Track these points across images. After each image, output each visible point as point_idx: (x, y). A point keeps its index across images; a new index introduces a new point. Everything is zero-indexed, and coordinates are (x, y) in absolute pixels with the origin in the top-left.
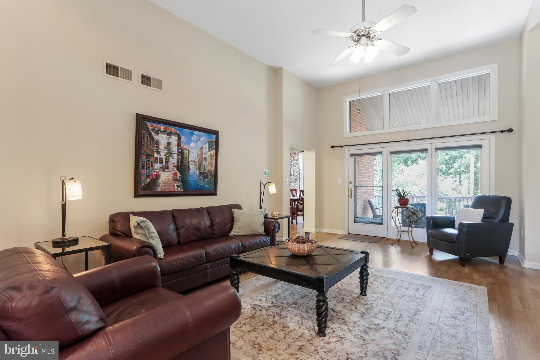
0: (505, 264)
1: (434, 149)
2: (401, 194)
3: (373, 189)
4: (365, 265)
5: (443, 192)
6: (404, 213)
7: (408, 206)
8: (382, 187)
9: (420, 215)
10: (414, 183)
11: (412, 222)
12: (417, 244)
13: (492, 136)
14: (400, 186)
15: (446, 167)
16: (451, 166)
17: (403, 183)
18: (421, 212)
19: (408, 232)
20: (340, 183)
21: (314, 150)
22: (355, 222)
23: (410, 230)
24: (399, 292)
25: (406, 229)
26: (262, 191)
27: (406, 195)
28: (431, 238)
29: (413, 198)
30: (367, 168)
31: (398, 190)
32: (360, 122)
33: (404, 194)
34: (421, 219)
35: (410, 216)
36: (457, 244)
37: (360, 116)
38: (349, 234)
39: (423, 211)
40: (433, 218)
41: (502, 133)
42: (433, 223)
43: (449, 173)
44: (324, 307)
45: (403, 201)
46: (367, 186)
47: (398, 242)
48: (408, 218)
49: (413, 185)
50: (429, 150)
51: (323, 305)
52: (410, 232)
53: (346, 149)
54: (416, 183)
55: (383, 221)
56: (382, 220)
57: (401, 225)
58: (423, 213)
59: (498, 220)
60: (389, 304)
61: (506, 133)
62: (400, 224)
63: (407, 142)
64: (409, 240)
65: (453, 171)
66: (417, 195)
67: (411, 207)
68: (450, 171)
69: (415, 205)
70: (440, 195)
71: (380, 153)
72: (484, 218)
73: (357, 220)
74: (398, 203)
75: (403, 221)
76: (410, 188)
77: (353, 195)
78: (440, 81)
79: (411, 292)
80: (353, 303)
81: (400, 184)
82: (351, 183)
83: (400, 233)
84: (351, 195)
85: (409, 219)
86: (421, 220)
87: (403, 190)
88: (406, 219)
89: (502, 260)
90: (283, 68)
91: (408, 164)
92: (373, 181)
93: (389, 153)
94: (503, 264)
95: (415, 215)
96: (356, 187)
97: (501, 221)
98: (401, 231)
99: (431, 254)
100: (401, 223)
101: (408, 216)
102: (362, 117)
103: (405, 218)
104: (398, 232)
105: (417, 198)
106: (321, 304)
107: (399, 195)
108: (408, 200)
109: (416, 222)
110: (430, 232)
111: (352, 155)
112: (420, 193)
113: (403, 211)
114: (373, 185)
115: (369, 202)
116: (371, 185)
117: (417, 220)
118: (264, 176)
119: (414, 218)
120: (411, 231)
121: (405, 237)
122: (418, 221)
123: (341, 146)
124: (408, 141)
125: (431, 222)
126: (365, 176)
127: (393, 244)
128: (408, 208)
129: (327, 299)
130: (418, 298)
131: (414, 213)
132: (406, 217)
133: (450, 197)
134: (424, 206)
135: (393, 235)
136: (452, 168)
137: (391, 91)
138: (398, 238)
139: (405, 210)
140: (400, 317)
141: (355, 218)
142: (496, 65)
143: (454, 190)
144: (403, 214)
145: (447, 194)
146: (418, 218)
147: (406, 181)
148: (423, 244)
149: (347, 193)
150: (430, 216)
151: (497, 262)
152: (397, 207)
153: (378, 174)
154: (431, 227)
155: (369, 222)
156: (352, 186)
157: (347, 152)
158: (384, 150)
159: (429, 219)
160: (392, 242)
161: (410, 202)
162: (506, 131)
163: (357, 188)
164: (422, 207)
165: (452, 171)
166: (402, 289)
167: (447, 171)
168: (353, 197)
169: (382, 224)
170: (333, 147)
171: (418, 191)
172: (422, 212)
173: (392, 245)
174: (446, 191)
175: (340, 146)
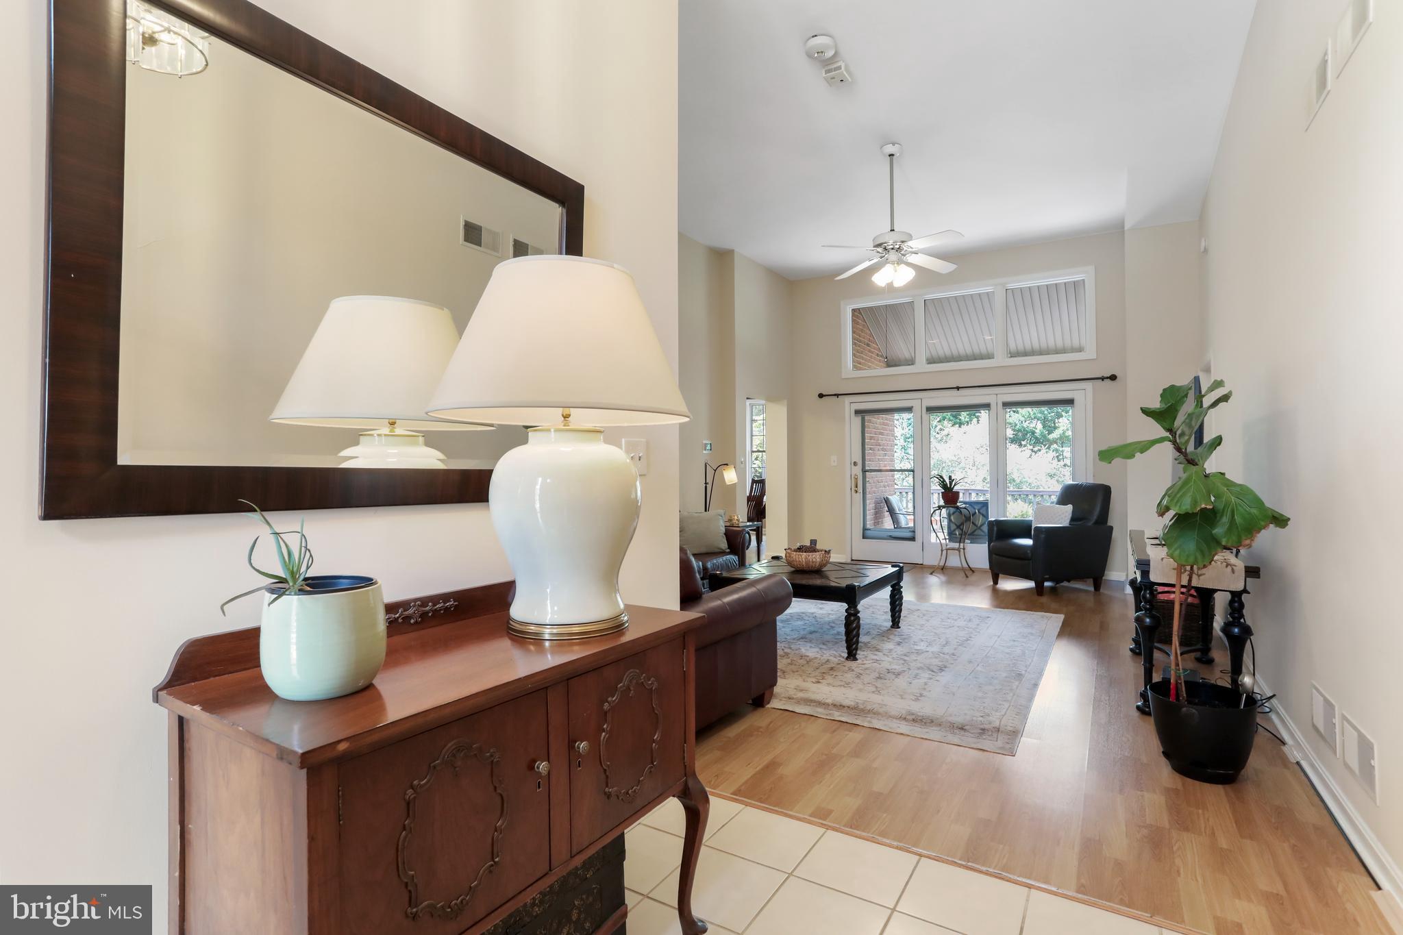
0: (1101, 590)
1: (1000, 405)
2: (947, 484)
3: (893, 476)
4: (898, 584)
5: (1030, 481)
6: (952, 518)
7: (958, 504)
8: (913, 471)
9: (980, 520)
10: (972, 463)
11: (965, 534)
12: (973, 571)
13: (1088, 386)
14: (944, 471)
15: (1043, 427)
16: (1055, 424)
17: (950, 464)
18: (981, 516)
19: (959, 550)
20: (835, 464)
21: (785, 402)
22: (864, 538)
23: (962, 547)
24: (943, 623)
25: (956, 545)
26: (709, 480)
27: (955, 485)
28: (997, 557)
29: (970, 494)
30: (881, 434)
31: (941, 477)
32: (868, 345)
33: (951, 483)
34: (981, 528)
35: (962, 524)
36: (1031, 562)
37: (868, 331)
38: (852, 560)
39: (984, 513)
40: (998, 522)
41: (1103, 380)
42: (998, 531)
43: (1048, 440)
44: (856, 622)
45: (950, 496)
46: (880, 471)
47: (943, 569)
48: (958, 527)
49: (971, 467)
50: (993, 406)
51: (854, 620)
52: (962, 550)
53: (847, 399)
54: (977, 463)
55: (915, 535)
56: (914, 532)
57: (947, 540)
58: (984, 519)
59: (1092, 523)
60: (933, 634)
61: (1108, 382)
62: (945, 539)
63: (955, 391)
64: (960, 566)
65: (1059, 436)
66: (979, 487)
67: (964, 506)
68: (1051, 437)
69: (971, 504)
70: (1024, 487)
71: (909, 409)
72: (1073, 519)
73: (868, 533)
74: (941, 499)
75: (951, 533)
76: (964, 473)
77: (861, 486)
78: (1011, 286)
79: (961, 623)
80: (884, 635)
81: (944, 465)
82: (855, 464)
83: (944, 552)
84: (857, 487)
85: (960, 529)
86: (981, 530)
87: (950, 477)
88: (955, 530)
89: (1097, 586)
90: (736, 250)
91: (960, 420)
92: (893, 461)
93: (924, 410)
94: (1099, 590)
95: (970, 521)
96: (864, 471)
97: (1097, 523)
98: (947, 550)
99: (996, 582)
100: (947, 537)
101: (958, 524)
102: (871, 335)
103: (953, 527)
104: (942, 551)
105: (977, 494)
106: (852, 618)
107: (944, 485)
108: (957, 493)
109: (972, 534)
110: (993, 546)
111: (857, 412)
112: (985, 484)
113: (949, 515)
114: (893, 468)
115: (887, 501)
116: (888, 468)
117: (975, 531)
118: (704, 452)
119: (968, 527)
120: (964, 549)
121: (954, 561)
122: (976, 533)
123: (837, 395)
124: (958, 388)
125: (995, 529)
126: (879, 450)
127: (933, 572)
128: (958, 508)
129: (859, 612)
130: (971, 628)
131: (968, 519)
132: (956, 525)
133: (1040, 492)
134: (985, 505)
135: (932, 559)
136: (1055, 428)
137: (928, 297)
138: (942, 564)
139: (953, 513)
140: (946, 644)
141: (865, 529)
142: (1091, 269)
143: (1051, 476)
144: (950, 521)
145: (1038, 486)
146: (976, 528)
147: (956, 459)
148: (982, 571)
149: (848, 484)
150: (994, 519)
151: (1092, 589)
152: (940, 507)
153: (898, 443)
154: (994, 539)
155: (890, 536)
156: (858, 470)
157: (848, 406)
158: (915, 404)
159: (991, 523)
160: (931, 571)
161: (961, 499)
162: (1107, 378)
163: (867, 473)
164: (983, 506)
165: (1055, 435)
166: (949, 621)
167: (1044, 436)
168: (860, 489)
169: (913, 539)
170: (821, 396)
171: (980, 479)
172: (983, 515)
173: (931, 574)
174: (1036, 479)
175: (835, 395)
